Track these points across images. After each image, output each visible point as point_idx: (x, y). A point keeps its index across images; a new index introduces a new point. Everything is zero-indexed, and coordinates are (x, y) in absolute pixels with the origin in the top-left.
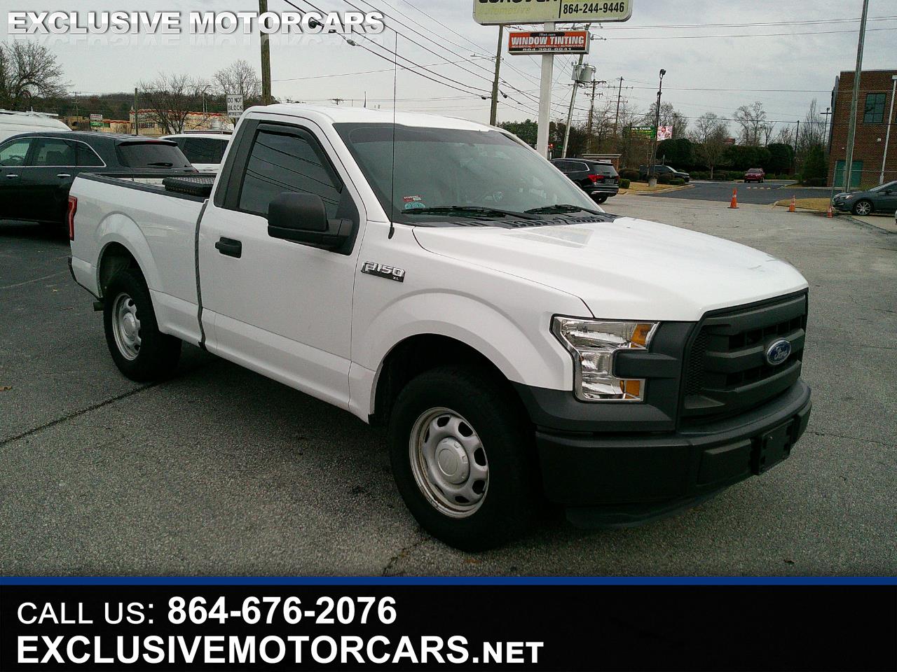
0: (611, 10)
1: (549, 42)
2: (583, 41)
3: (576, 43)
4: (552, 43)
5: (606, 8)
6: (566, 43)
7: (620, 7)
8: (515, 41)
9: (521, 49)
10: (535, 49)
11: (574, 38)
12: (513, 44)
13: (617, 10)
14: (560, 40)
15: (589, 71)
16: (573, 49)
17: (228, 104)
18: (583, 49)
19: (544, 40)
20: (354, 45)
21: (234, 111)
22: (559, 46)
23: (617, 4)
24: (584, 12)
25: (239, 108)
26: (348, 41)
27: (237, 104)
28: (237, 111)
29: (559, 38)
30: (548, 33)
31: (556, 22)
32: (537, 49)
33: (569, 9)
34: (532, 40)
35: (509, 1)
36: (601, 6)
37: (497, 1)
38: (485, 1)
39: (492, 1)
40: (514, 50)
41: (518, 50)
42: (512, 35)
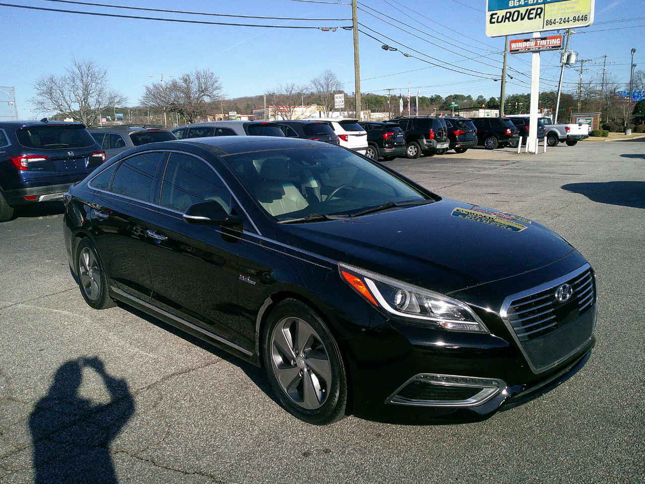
0: (579, 20)
1: (536, 44)
2: (559, 42)
3: (555, 43)
4: (538, 45)
5: (575, 19)
6: (548, 44)
7: (585, 18)
8: (515, 46)
9: (518, 50)
10: (528, 50)
11: (553, 40)
12: (513, 47)
13: (582, 20)
14: (544, 42)
15: (573, 55)
16: (552, 47)
17: (336, 100)
18: (560, 47)
19: (532, 44)
20: (408, 56)
21: (339, 104)
22: (543, 46)
23: (583, 16)
24: (560, 23)
25: (342, 102)
26: (404, 55)
27: (340, 100)
29: (544, 41)
30: (536, 39)
31: (541, 32)
33: (549, 22)
34: (525, 44)
35: (509, 21)
36: (571, 18)
37: (501, 22)
38: (494, 23)
39: (497, 22)
40: (513, 51)
41: (516, 51)
42: (512, 42)
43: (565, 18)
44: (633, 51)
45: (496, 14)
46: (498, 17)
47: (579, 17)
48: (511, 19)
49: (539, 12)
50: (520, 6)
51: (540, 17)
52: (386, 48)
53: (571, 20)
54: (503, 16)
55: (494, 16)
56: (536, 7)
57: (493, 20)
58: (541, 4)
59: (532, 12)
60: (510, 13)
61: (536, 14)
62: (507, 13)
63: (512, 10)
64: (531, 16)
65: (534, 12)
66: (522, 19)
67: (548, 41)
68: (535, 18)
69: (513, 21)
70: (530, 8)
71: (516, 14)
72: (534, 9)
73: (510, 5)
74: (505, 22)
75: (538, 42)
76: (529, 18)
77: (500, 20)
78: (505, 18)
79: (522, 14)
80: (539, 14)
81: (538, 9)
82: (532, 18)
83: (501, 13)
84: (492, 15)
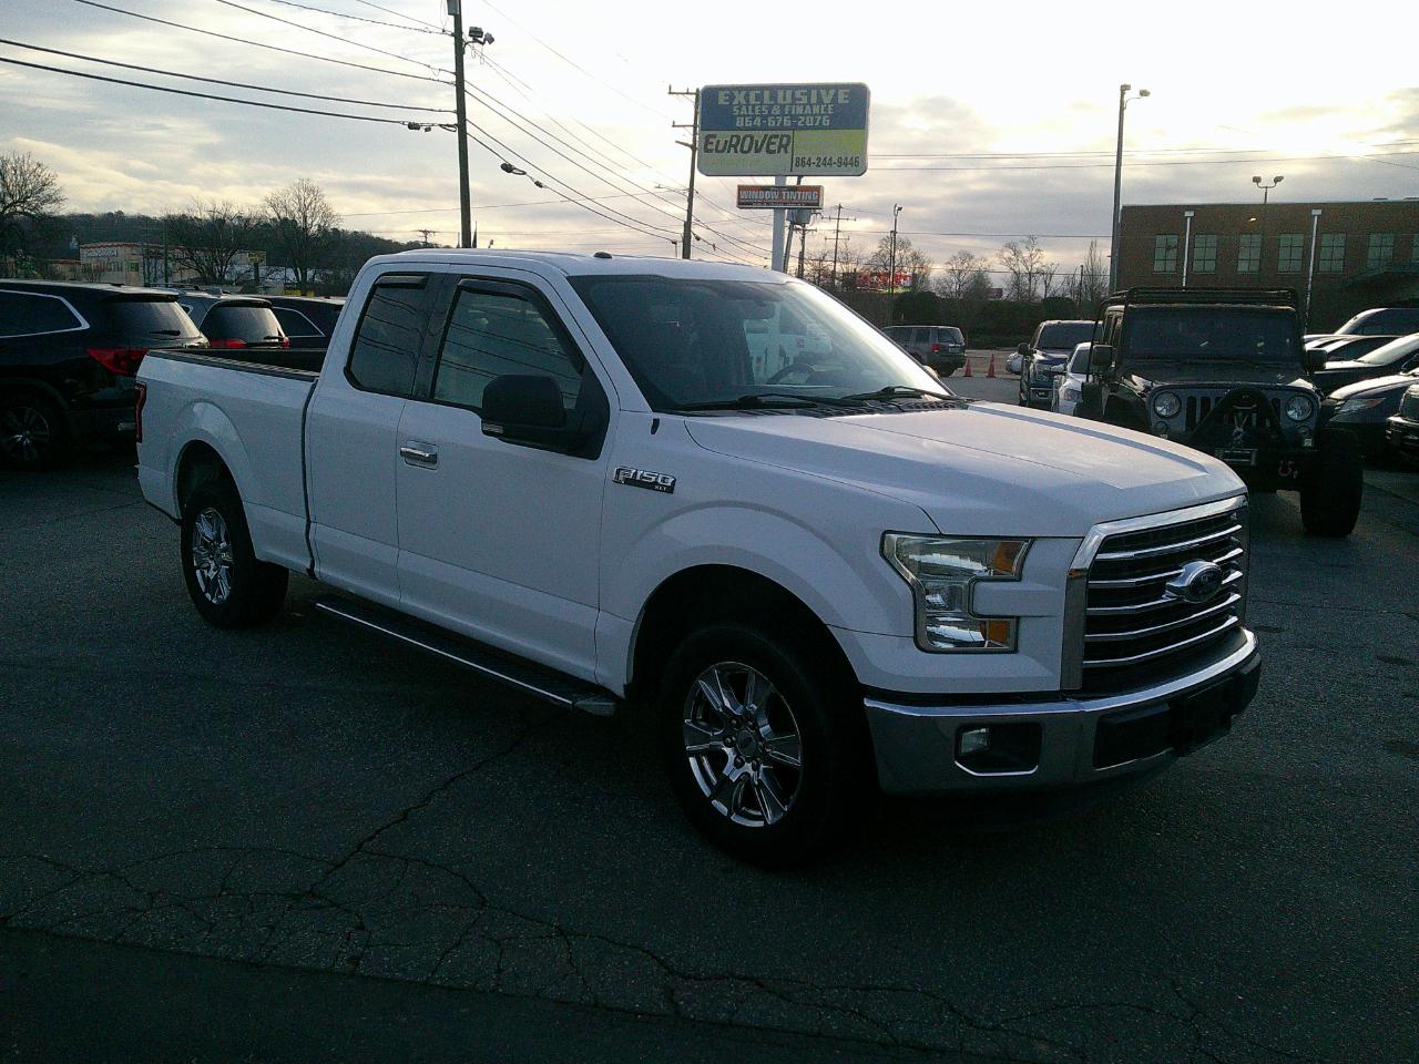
0: (846, 164)
1: (781, 197)
2: (817, 197)
3: (810, 198)
5: (840, 162)
6: (799, 198)
7: (855, 161)
8: (745, 195)
9: (751, 203)
10: (765, 204)
11: (807, 193)
12: (742, 197)
13: (852, 164)
14: (792, 194)
16: (806, 204)
18: (818, 205)
19: (775, 195)
23: (852, 158)
24: (817, 166)
29: (792, 192)
30: (780, 188)
32: (768, 203)
33: (801, 163)
34: (762, 194)
35: (736, 151)
36: (835, 160)
37: (723, 151)
38: (711, 151)
39: (717, 151)
40: (742, 204)
41: (747, 204)
42: (741, 188)
43: (825, 159)
44: (899, 209)
45: (714, 136)
46: (718, 142)
47: (846, 158)
48: (738, 148)
49: (784, 142)
50: (754, 128)
51: (786, 152)
52: (508, 168)
53: (835, 163)
54: (726, 142)
55: (711, 140)
56: (779, 133)
57: (709, 147)
58: (787, 129)
59: (773, 140)
60: (738, 137)
61: (780, 146)
62: (732, 136)
63: (742, 134)
64: (772, 147)
65: (777, 141)
66: (758, 150)
67: (799, 193)
68: (779, 152)
69: (742, 151)
70: (770, 133)
71: (748, 140)
72: (776, 136)
73: (737, 125)
74: (728, 151)
75: (784, 192)
76: (769, 151)
77: (720, 148)
78: (729, 146)
79: (757, 142)
80: (786, 147)
81: (783, 136)
82: (773, 152)
83: (723, 136)
84: (708, 138)
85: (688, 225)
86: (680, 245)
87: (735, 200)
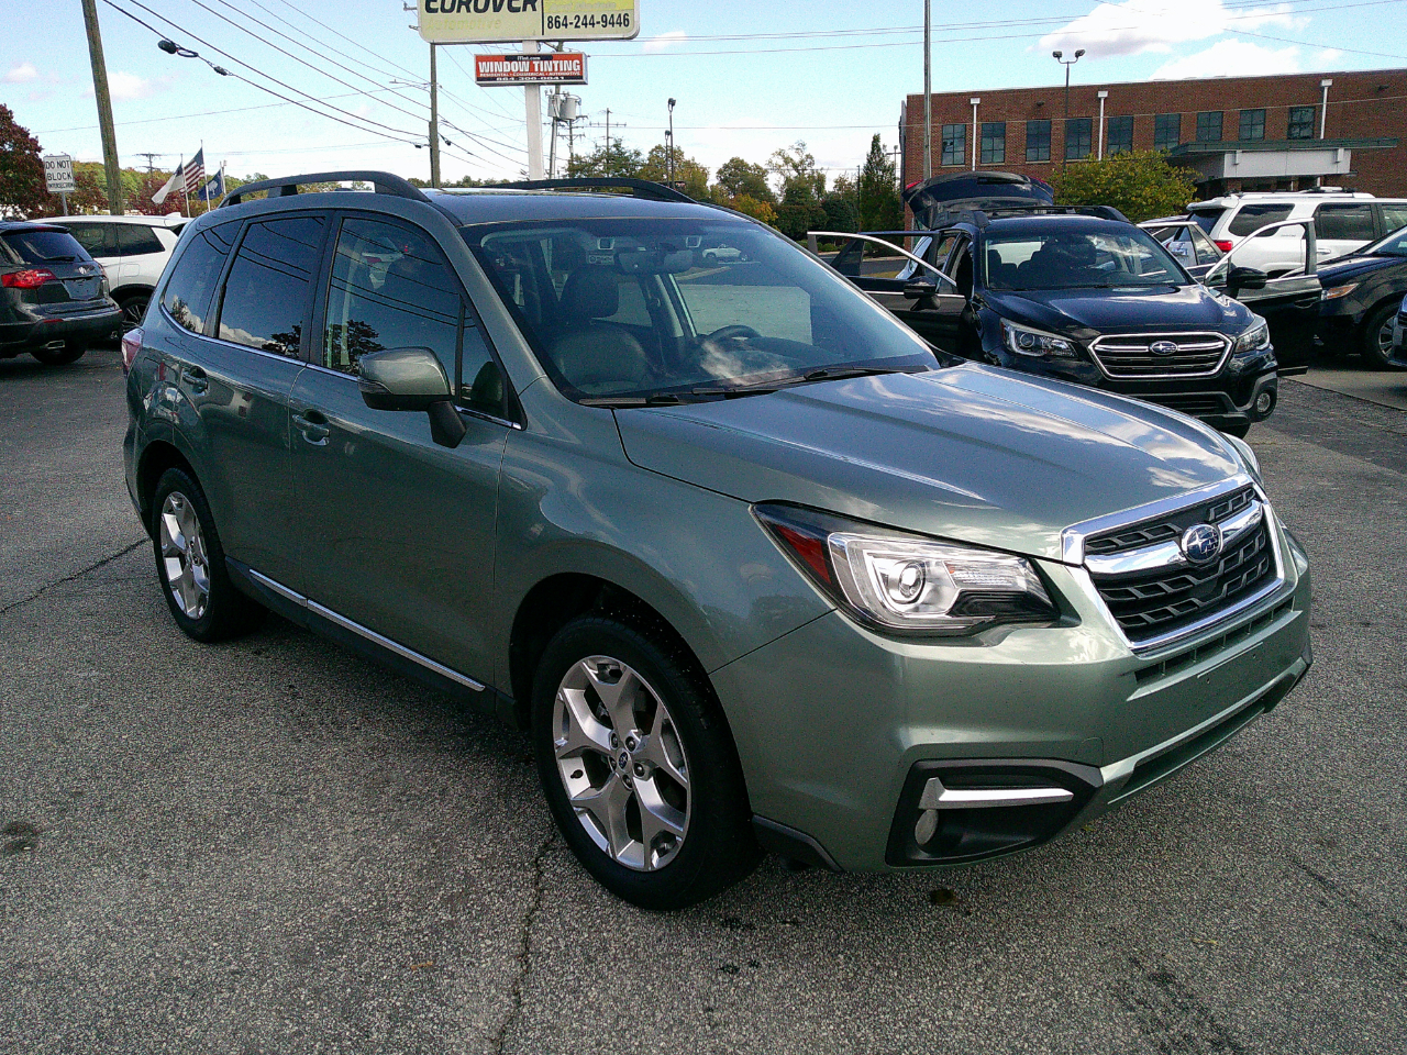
0: (613, 24)
1: (532, 68)
2: (579, 66)
3: (569, 69)
4: (536, 70)
5: (605, 21)
6: (556, 69)
7: (625, 20)
8: (486, 68)
9: (494, 79)
10: (514, 79)
11: (566, 62)
12: (482, 71)
13: (620, 24)
14: (546, 66)
15: (572, 103)
16: (566, 77)
17: (47, 171)
18: (581, 77)
19: (525, 66)
20: (224, 74)
21: (58, 182)
22: (546, 74)
23: (620, 16)
24: (576, 26)
25: (66, 176)
26: (215, 69)
27: (61, 170)
28: (62, 181)
29: (546, 62)
30: (530, 56)
31: (538, 41)
32: (517, 78)
33: (555, 22)
34: (508, 67)
35: (469, 11)
36: (598, 18)
37: (451, 10)
38: (435, 11)
39: (443, 10)
40: (484, 80)
41: (489, 79)
42: (479, 59)
43: (585, 17)
44: (672, 102)
47: (612, 16)
48: (472, 6)
51: (534, 9)
52: (169, 47)
53: (598, 23)
57: (433, 6)
64: (515, 4)
66: (497, 9)
67: (556, 63)
68: (525, 9)
69: (476, 10)
74: (459, 11)
75: (536, 63)
76: (511, 10)
77: (447, 6)
78: (458, 4)
80: (534, 3)
82: (517, 10)
85: (433, 126)
86: (427, 150)
87: (474, 77)
